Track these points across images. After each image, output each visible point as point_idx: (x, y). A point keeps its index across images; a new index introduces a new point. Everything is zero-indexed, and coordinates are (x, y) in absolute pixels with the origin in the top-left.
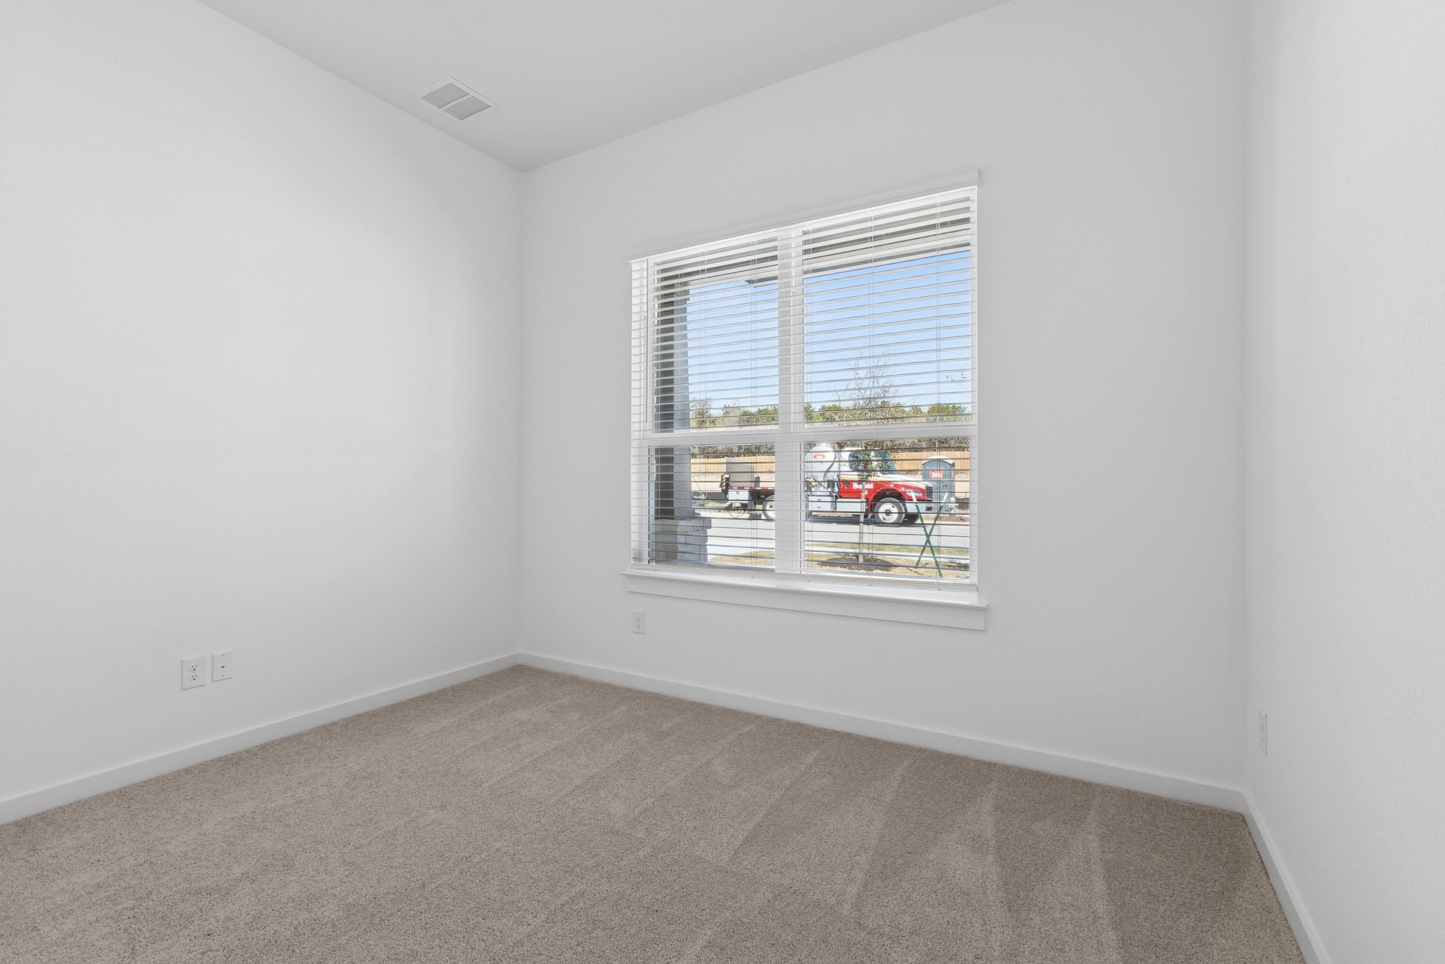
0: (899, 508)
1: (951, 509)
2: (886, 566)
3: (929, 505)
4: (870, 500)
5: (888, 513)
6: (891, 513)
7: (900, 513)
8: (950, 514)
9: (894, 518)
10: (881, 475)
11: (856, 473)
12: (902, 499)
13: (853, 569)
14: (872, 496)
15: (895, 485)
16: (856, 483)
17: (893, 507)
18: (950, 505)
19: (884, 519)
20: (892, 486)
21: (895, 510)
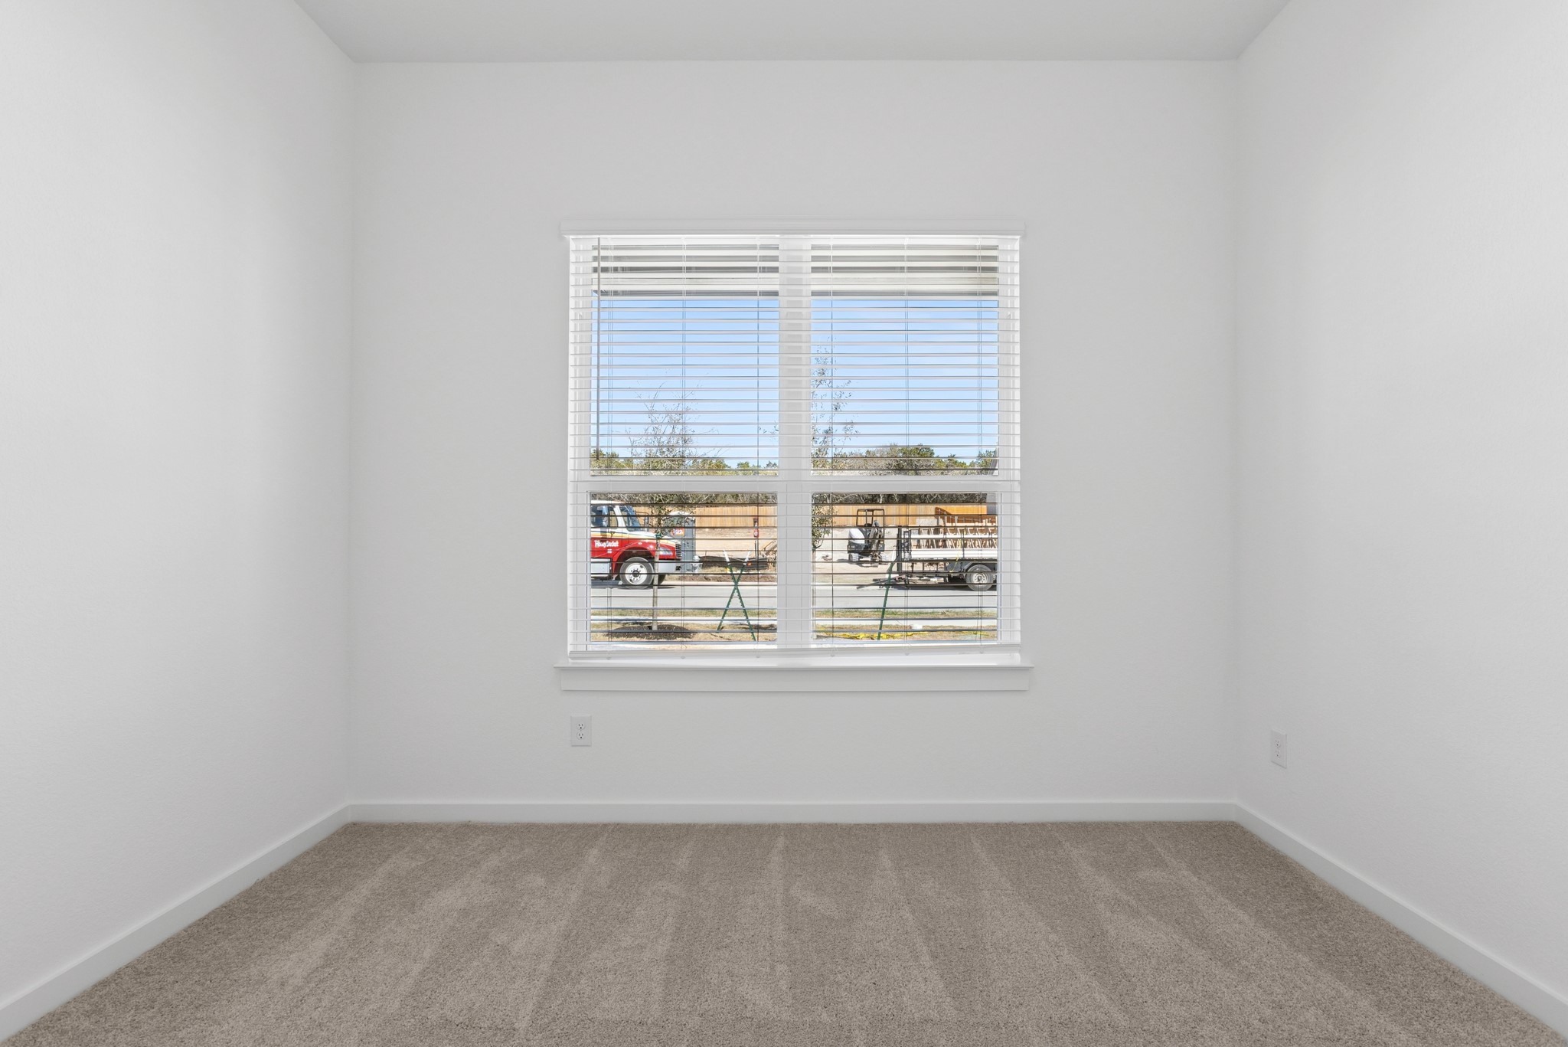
0: (648, 569)
1: (695, 568)
2: (683, 633)
3: (679, 565)
4: (615, 560)
5: (636, 574)
6: (639, 574)
7: (649, 574)
8: (694, 574)
9: (642, 579)
10: (628, 532)
11: (599, 530)
12: (650, 558)
13: (651, 638)
14: (618, 555)
15: (644, 543)
16: (598, 541)
17: (641, 567)
18: (694, 564)
19: (631, 580)
20: (640, 543)
21: (644, 570)
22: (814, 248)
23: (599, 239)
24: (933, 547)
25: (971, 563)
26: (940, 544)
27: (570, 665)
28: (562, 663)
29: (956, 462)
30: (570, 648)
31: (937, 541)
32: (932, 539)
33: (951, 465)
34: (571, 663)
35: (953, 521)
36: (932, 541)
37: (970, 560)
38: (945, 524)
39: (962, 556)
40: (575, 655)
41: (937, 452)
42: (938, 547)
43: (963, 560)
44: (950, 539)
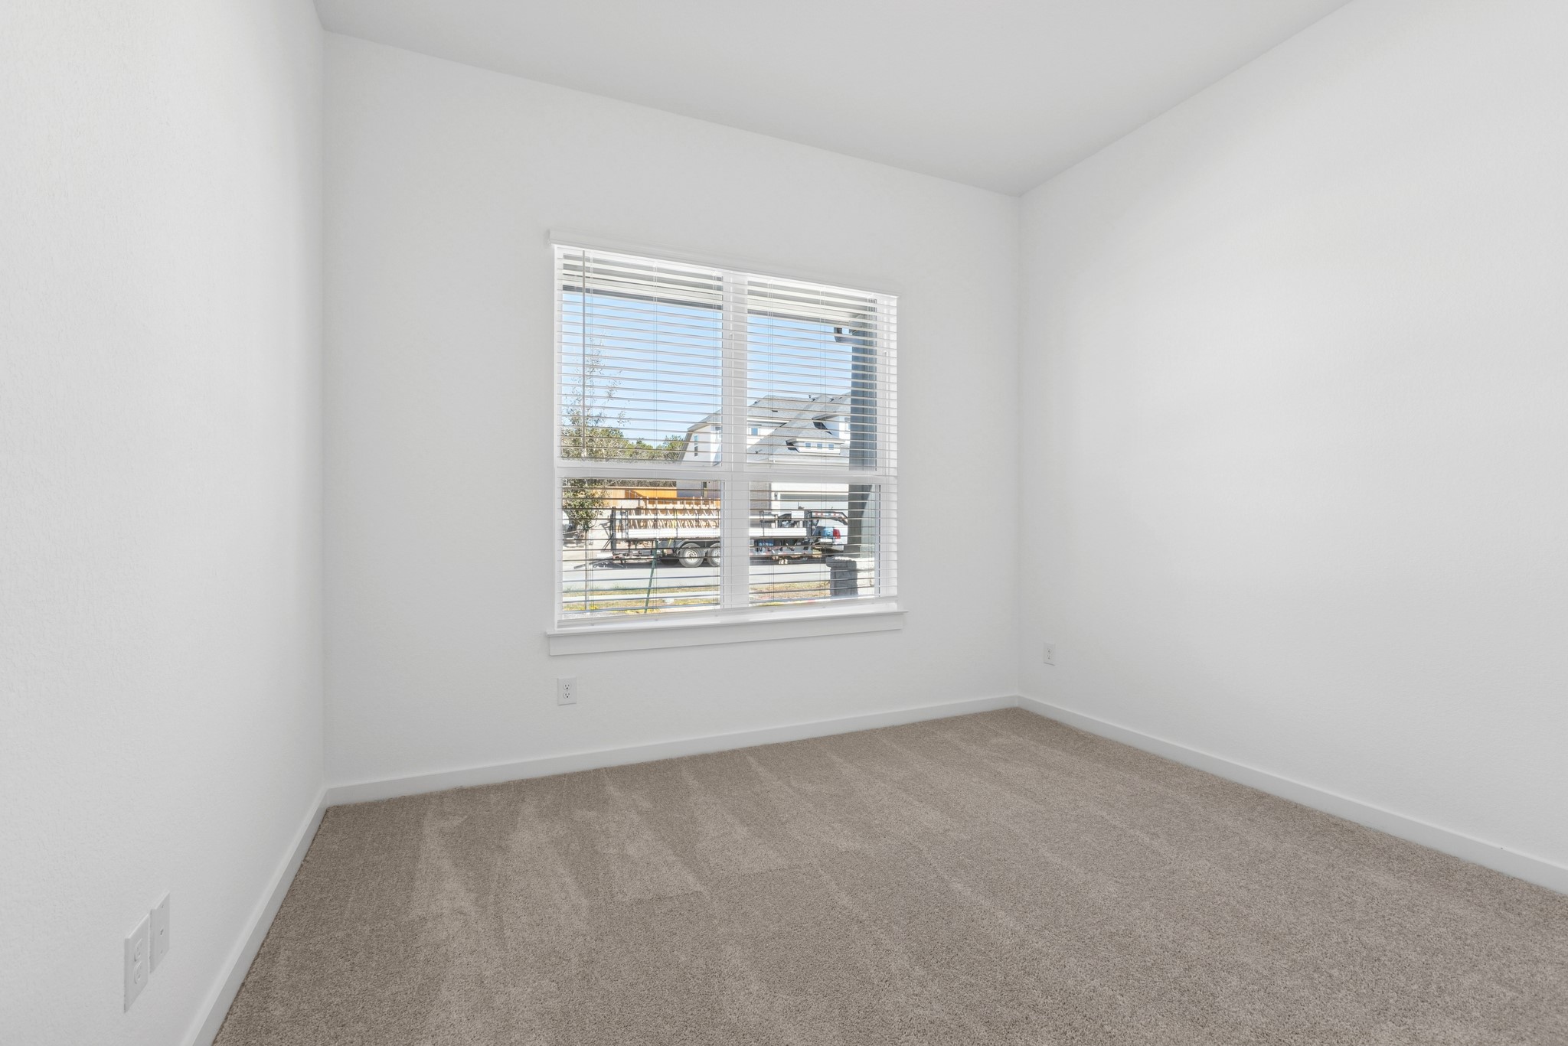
22: (751, 283)
23: (584, 251)
24: (635, 528)
25: (683, 542)
26: (642, 524)
27: (556, 633)
28: (550, 632)
29: (644, 446)
30: (557, 618)
31: (639, 521)
32: (634, 520)
33: (638, 450)
34: (557, 631)
35: (654, 503)
36: (634, 522)
37: (683, 539)
38: (646, 505)
39: (675, 536)
40: (561, 624)
41: (626, 434)
42: (640, 527)
43: (675, 539)
44: (661, 519)
